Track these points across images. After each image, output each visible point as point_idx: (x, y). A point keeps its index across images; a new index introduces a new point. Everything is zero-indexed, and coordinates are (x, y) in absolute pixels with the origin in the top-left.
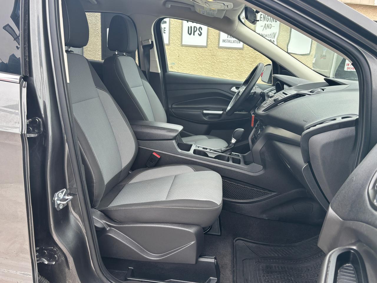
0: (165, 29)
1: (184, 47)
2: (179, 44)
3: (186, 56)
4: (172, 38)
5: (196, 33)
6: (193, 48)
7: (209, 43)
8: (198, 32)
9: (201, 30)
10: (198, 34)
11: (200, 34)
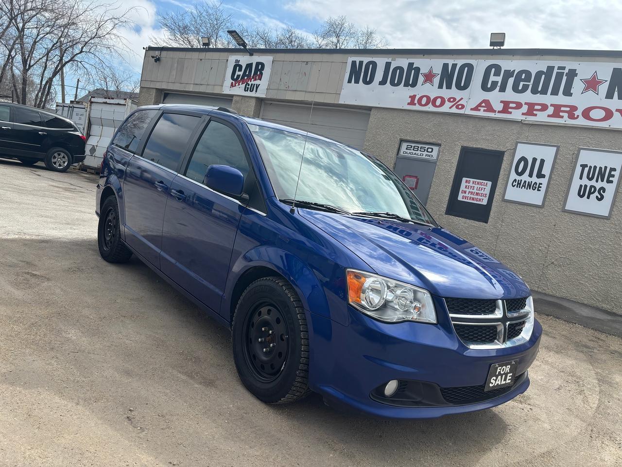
0: (540, 186)
1: (566, 214)
2: (559, 209)
3: (569, 227)
4: (550, 198)
5: (593, 196)
6: (583, 218)
7: (615, 212)
8: (596, 194)
9: (604, 192)
10: (597, 197)
11: (599, 197)
